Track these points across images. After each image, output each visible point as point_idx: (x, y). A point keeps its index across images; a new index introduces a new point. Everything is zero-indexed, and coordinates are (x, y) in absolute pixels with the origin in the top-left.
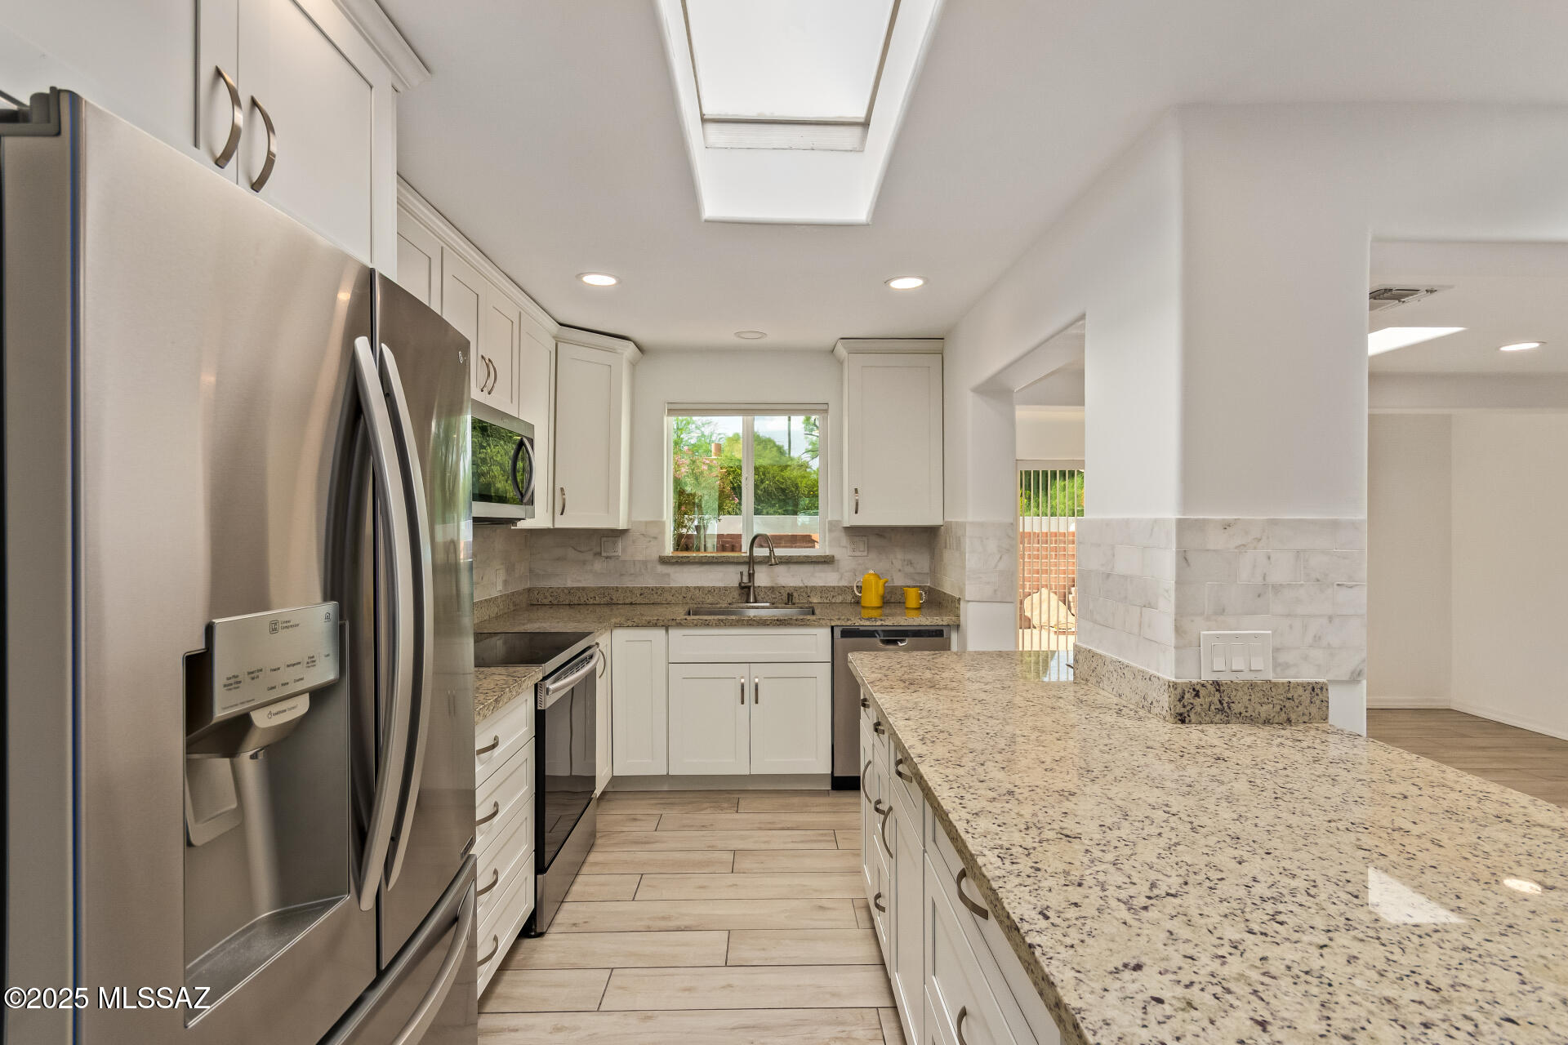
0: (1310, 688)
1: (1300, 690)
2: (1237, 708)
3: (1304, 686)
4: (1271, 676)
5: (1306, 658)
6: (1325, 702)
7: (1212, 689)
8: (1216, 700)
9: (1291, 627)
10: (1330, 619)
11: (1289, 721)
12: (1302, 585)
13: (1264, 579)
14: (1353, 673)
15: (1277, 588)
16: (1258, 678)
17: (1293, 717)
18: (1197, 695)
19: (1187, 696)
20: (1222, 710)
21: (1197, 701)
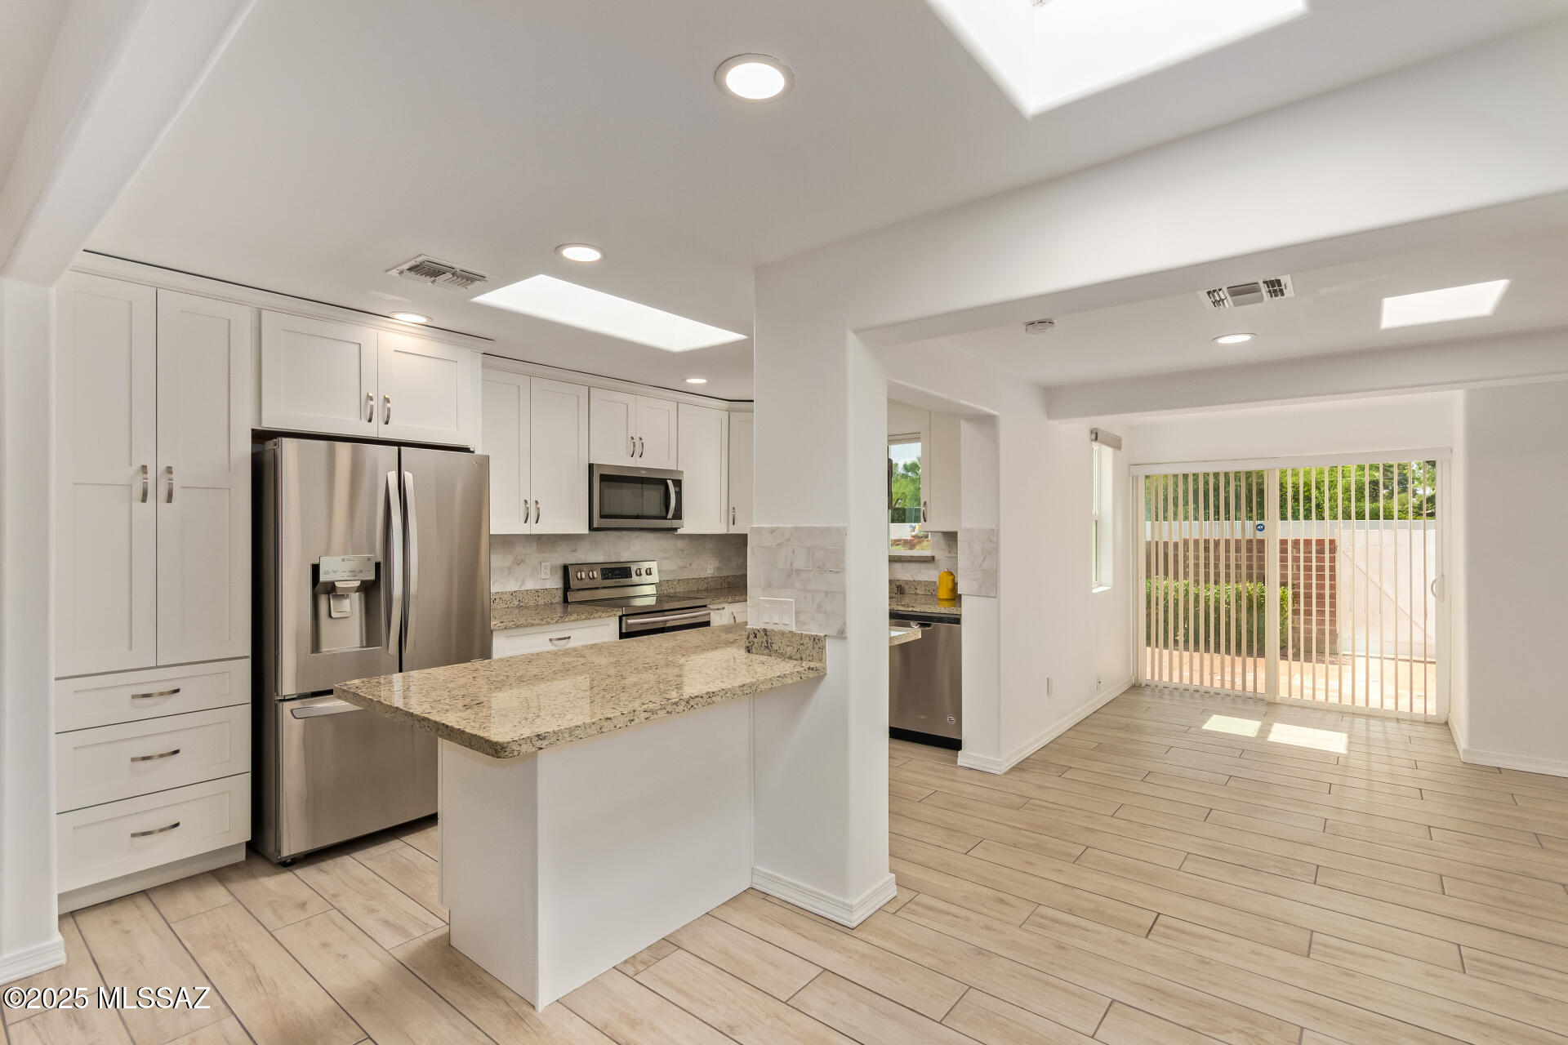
0: (812, 639)
1: (807, 640)
2: (775, 647)
3: (809, 637)
4: (794, 629)
5: (813, 619)
6: (823, 648)
7: (762, 633)
8: (764, 640)
9: (805, 598)
10: (826, 593)
11: (801, 658)
12: (811, 570)
13: (791, 566)
14: (839, 631)
15: (798, 572)
16: (786, 629)
17: (804, 656)
18: (756, 637)
19: (751, 636)
20: (767, 647)
21: (756, 640)
